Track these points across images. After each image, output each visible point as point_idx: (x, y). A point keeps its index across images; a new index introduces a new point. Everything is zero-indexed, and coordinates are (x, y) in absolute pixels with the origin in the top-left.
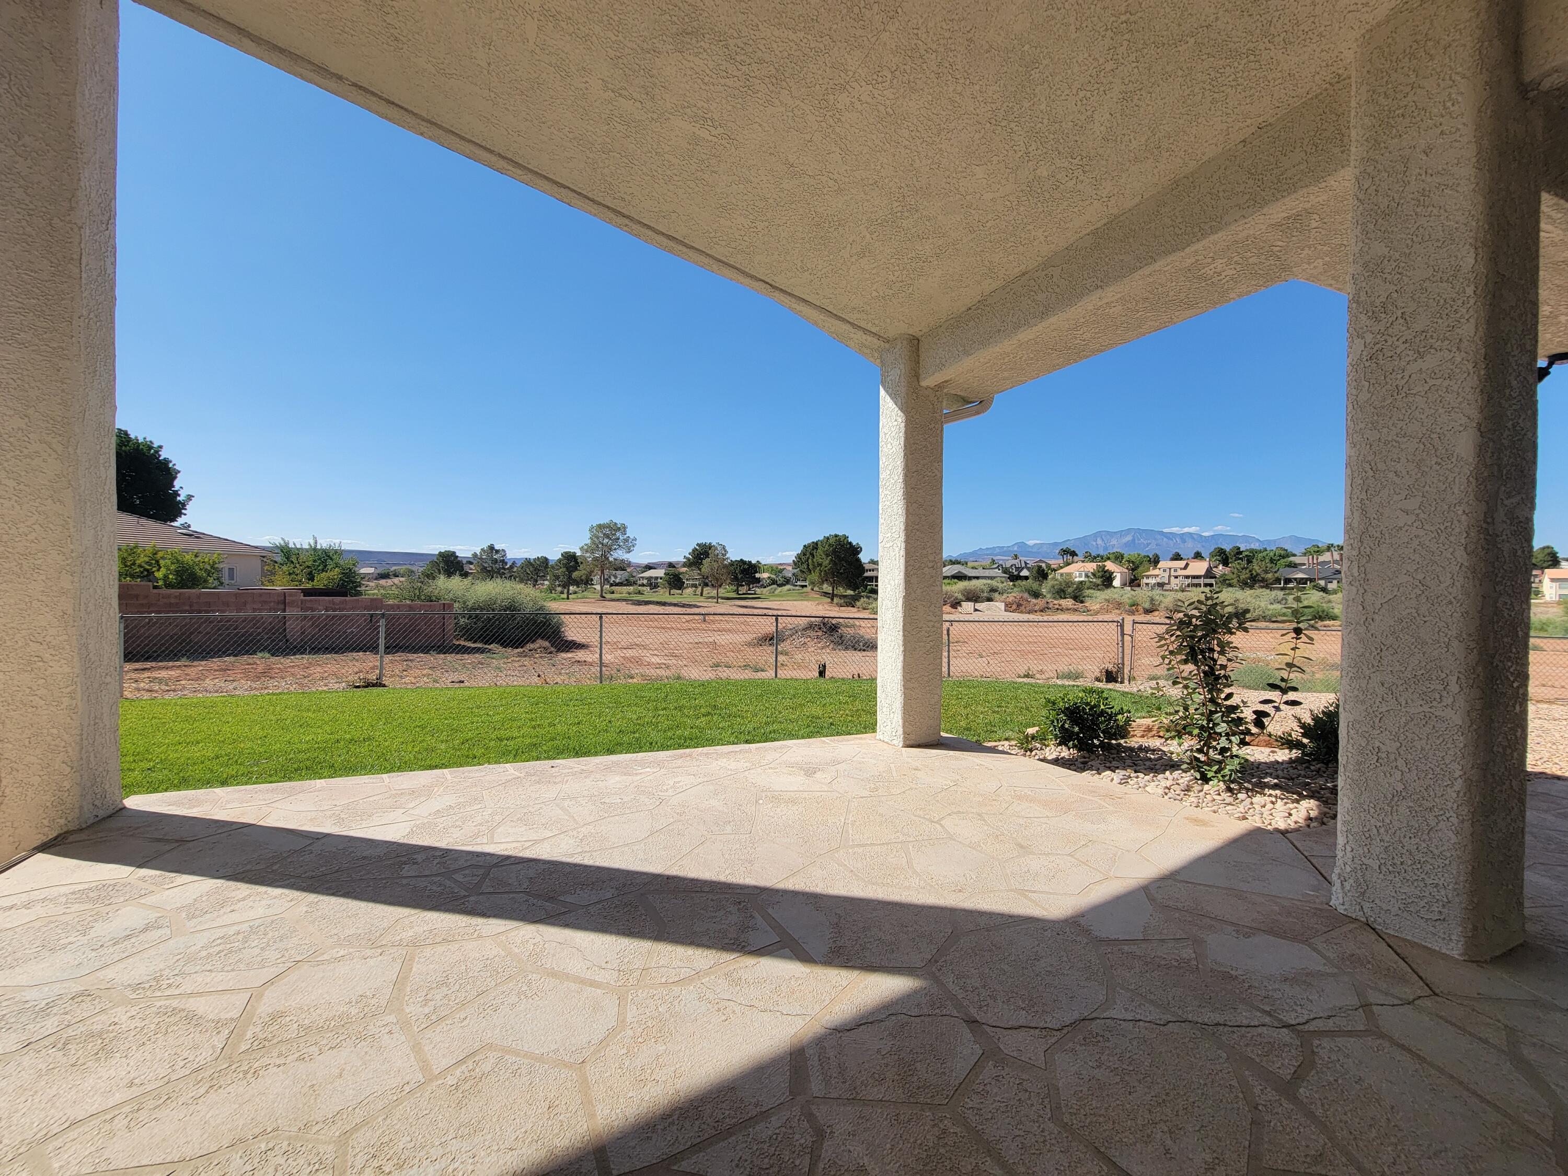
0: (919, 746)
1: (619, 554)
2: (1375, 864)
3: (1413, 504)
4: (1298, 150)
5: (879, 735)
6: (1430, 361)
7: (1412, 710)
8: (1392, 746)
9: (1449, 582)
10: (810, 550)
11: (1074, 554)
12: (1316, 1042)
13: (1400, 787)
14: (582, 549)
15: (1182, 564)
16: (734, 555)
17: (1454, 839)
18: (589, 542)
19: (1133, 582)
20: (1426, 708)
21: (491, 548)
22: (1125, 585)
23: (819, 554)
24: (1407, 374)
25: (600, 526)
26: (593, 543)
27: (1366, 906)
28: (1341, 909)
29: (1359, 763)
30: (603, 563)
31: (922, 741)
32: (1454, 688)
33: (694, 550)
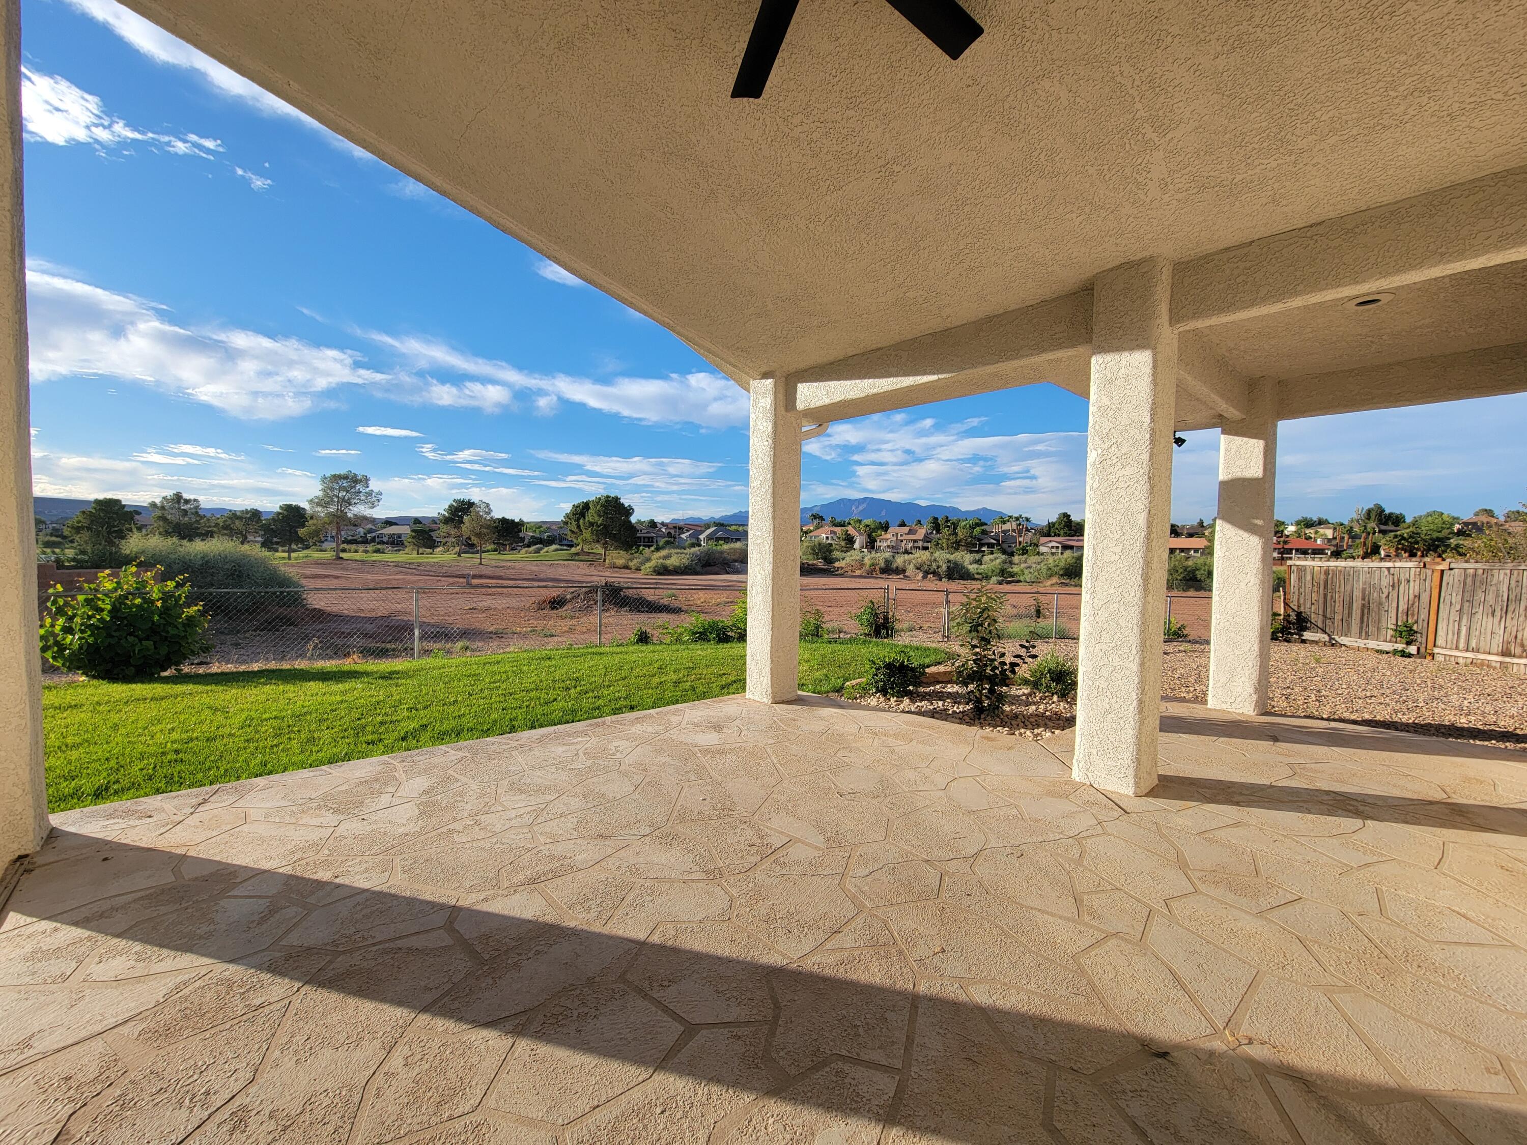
0: (783, 702)
1: (359, 509)
2: (1094, 751)
3: (1118, 549)
4: (1063, 323)
5: (748, 694)
6: (1128, 471)
7: (1115, 664)
8: (1105, 684)
9: (1133, 594)
10: (581, 511)
11: (822, 519)
12: (1084, 842)
13: (1108, 707)
14: (311, 502)
15: (906, 529)
16: (498, 513)
17: (1132, 733)
18: (320, 494)
19: (871, 544)
20: (1121, 663)
21: (178, 497)
22: (863, 547)
23: (591, 516)
24: (1118, 476)
25: (336, 478)
26: (326, 495)
27: (1090, 775)
28: (1077, 779)
29: (1089, 695)
30: (340, 519)
31: (785, 698)
32: (1134, 652)
33: (451, 506)
